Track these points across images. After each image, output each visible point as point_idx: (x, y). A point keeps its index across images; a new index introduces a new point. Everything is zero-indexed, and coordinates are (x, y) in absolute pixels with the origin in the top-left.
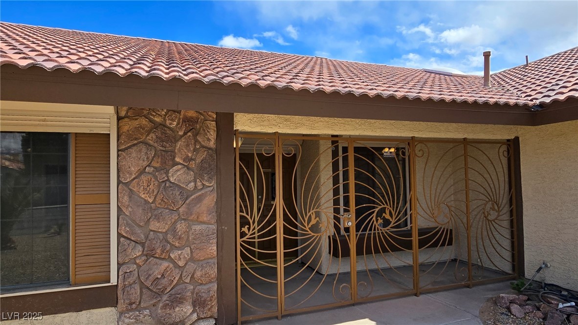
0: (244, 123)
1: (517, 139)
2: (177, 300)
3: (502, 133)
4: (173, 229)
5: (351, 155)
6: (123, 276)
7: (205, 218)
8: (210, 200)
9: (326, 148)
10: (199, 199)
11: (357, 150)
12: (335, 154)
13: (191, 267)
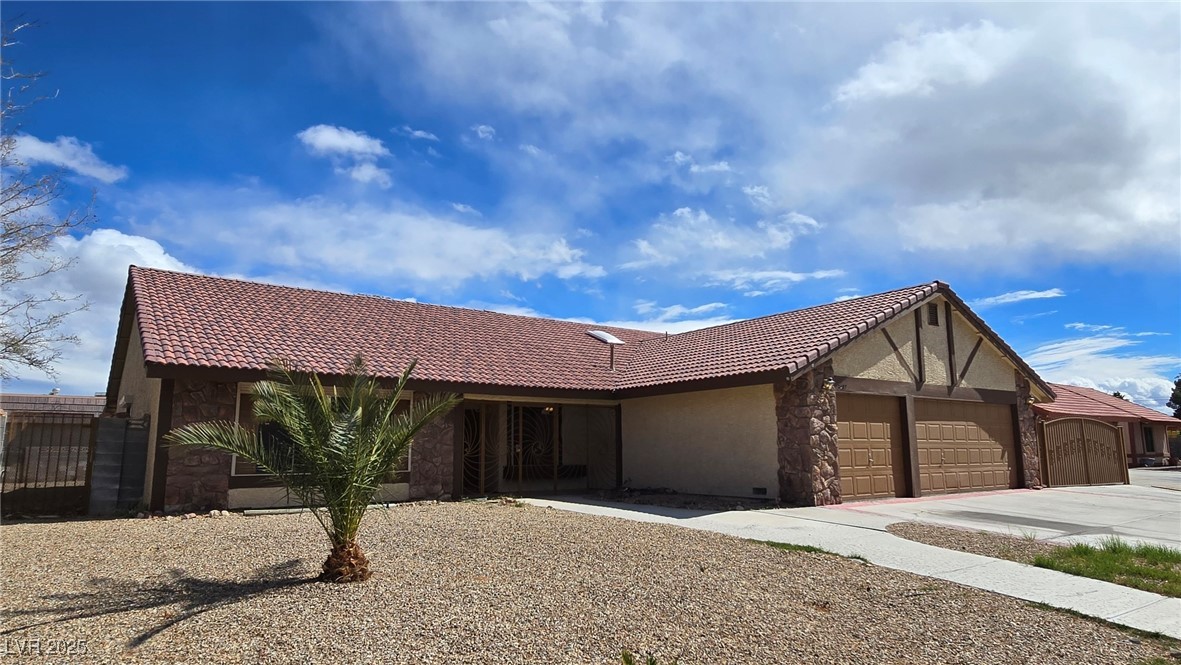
0: (468, 396)
1: (620, 405)
2: (435, 482)
3: (615, 403)
4: (435, 447)
5: (521, 412)
6: (414, 468)
7: (449, 442)
8: (451, 434)
9: (503, 410)
10: (447, 433)
11: (524, 408)
12: (509, 413)
13: (442, 466)
